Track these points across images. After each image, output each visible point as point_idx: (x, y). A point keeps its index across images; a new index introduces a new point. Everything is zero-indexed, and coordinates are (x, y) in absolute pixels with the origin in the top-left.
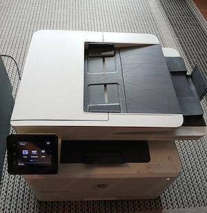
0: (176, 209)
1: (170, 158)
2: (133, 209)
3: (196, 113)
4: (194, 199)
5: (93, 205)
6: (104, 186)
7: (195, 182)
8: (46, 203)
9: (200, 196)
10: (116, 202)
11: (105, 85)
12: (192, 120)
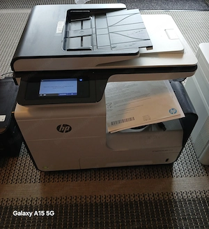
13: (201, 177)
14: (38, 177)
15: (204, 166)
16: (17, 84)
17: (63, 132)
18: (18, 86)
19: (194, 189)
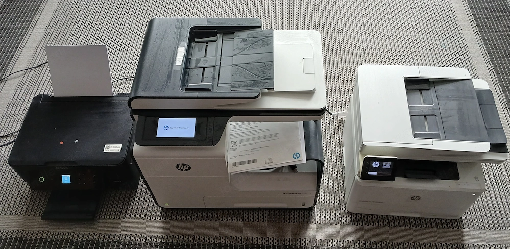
0: (477, 229)
1: (476, 178)
2: (436, 226)
3: (500, 141)
4: (496, 222)
5: (398, 220)
6: (418, 198)
7: (497, 209)
8: (356, 214)
9: (502, 221)
10: (420, 219)
11: (425, 116)
12: (498, 148)
13: (344, 225)
14: (159, 213)
15: (351, 214)
16: (134, 120)
17: (182, 170)
18: (135, 123)
19: (332, 238)
